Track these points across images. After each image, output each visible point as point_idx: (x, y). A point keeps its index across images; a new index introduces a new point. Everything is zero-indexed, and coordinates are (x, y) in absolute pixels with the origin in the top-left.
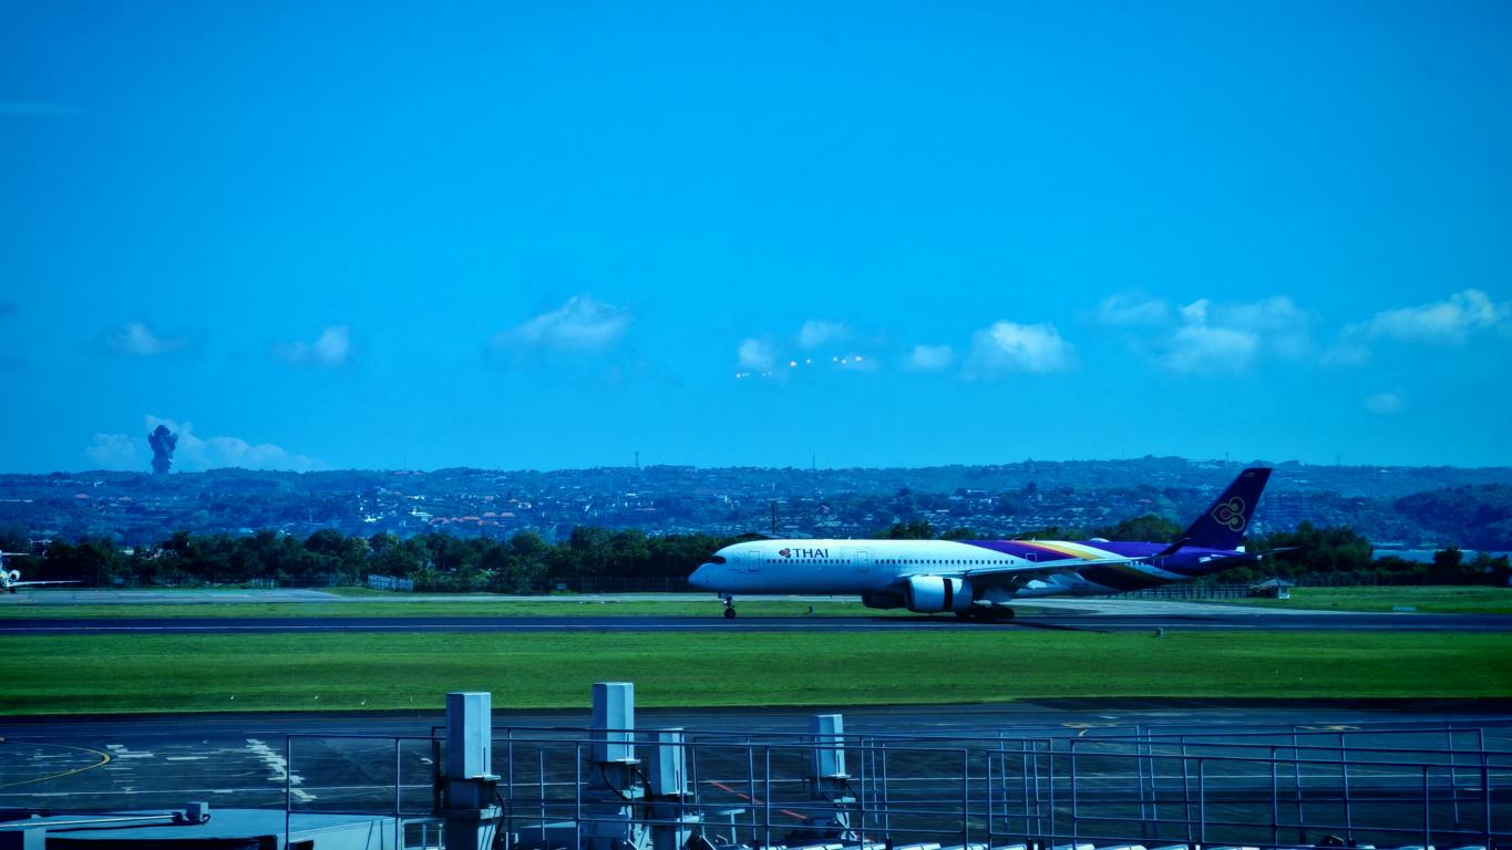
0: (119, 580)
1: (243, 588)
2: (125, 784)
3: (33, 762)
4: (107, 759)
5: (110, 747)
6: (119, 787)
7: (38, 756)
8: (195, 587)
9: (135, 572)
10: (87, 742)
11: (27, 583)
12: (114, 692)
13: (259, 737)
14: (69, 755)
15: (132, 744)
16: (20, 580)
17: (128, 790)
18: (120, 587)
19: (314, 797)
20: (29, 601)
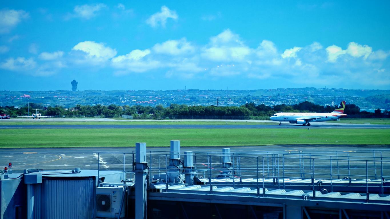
0: (64, 116)
1: (93, 118)
2: (65, 164)
3: (43, 158)
4: (61, 158)
5: (61, 155)
6: (63, 164)
7: (45, 157)
8: (82, 118)
9: (68, 114)
10: (56, 153)
11: (43, 117)
12: (62, 142)
13: (96, 153)
14: (52, 157)
15: (66, 154)
16: (41, 116)
17: (66, 165)
18: (64, 117)
19: (109, 167)
20: (43, 121)
